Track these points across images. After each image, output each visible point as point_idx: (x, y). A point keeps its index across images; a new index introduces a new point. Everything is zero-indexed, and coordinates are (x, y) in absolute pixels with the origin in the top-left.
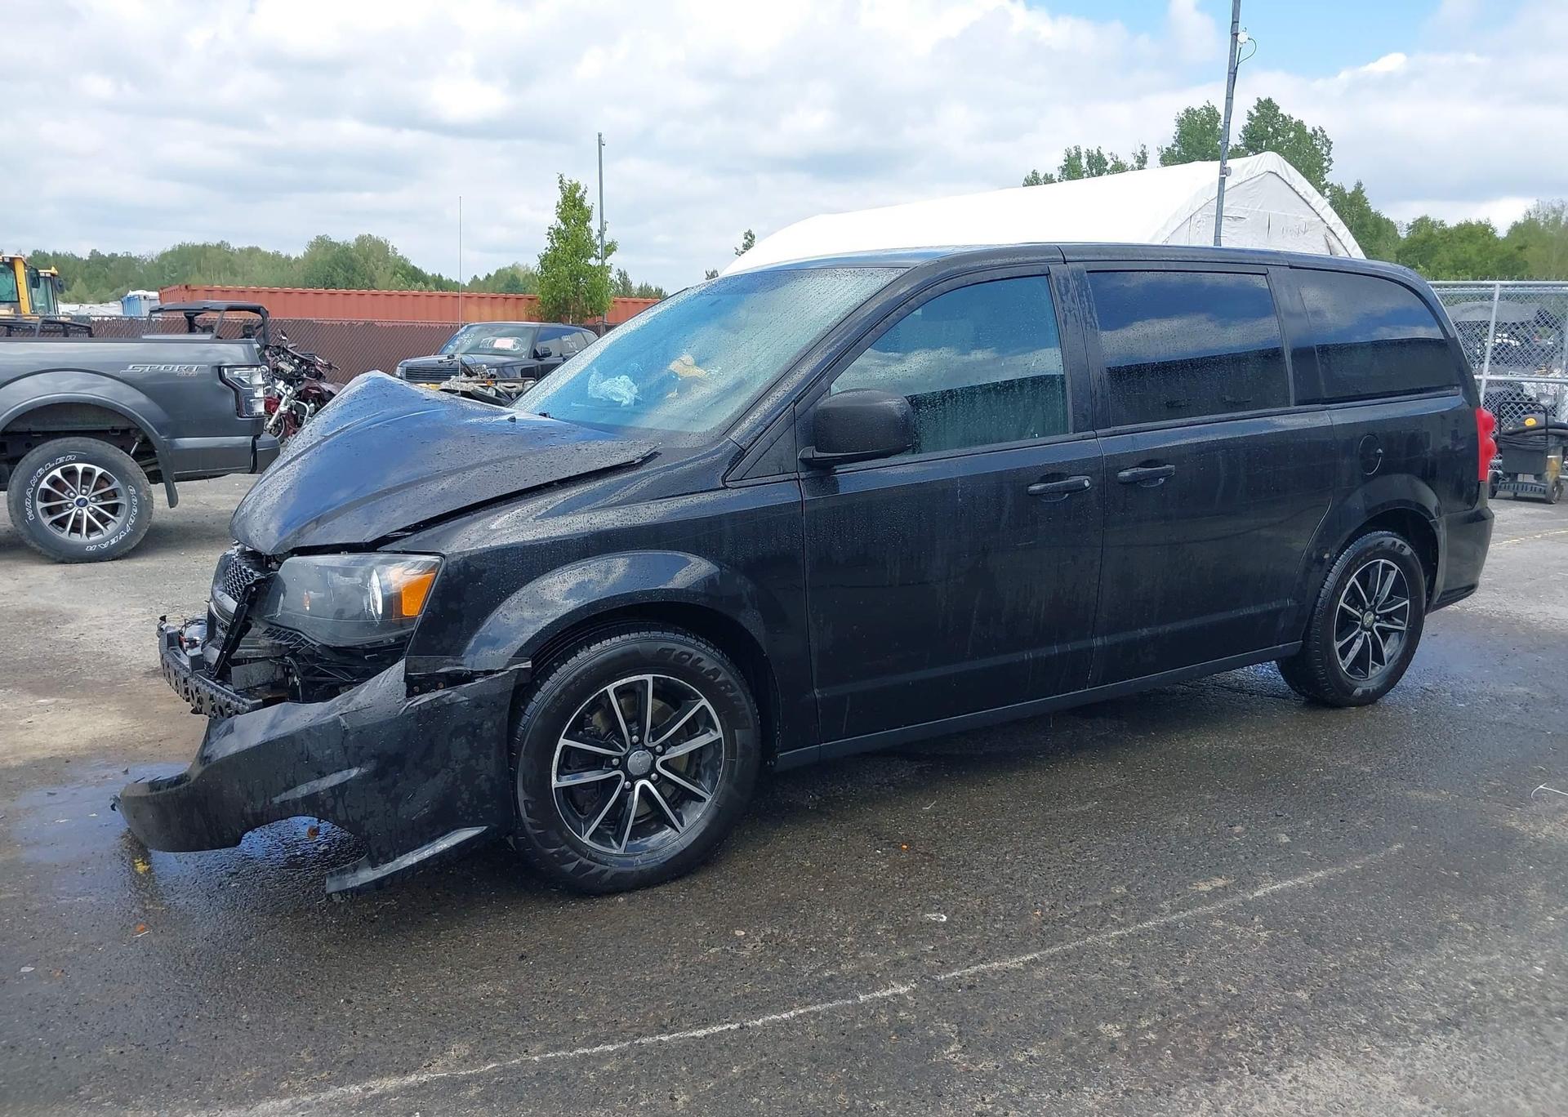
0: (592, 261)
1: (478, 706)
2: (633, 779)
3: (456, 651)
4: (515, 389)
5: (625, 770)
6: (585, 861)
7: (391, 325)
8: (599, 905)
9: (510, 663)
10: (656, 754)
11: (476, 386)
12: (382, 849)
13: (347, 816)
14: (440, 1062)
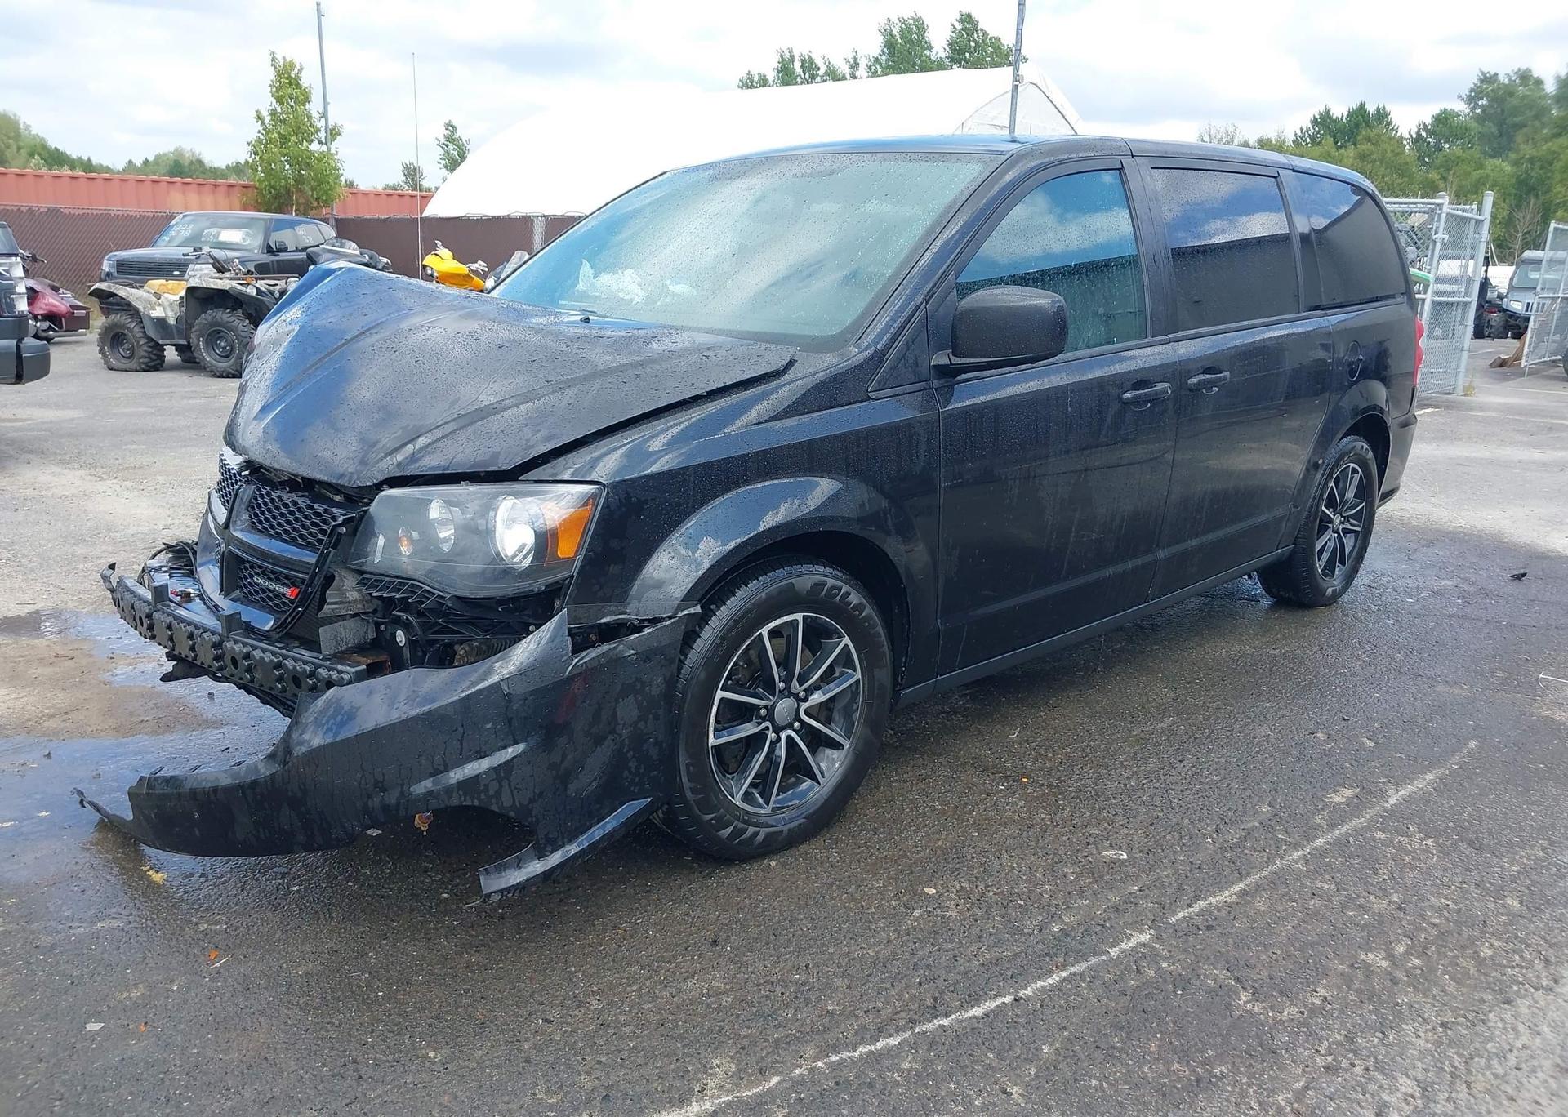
0: (315, 147)
1: (648, 659)
2: (778, 730)
3: (620, 595)
4: (277, 288)
5: (772, 720)
6: (741, 825)
7: (81, 212)
8: (752, 873)
9: (680, 608)
10: (799, 700)
11: (234, 284)
12: (551, 836)
13: (514, 801)
14: (712, 1084)
